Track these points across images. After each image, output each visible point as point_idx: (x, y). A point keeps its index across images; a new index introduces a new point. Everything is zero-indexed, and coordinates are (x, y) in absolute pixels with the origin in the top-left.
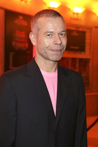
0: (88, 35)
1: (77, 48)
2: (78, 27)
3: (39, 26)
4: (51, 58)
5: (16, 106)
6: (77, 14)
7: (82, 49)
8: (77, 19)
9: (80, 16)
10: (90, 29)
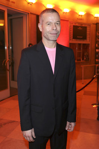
0: (88, 29)
1: (81, 37)
2: (81, 24)
3: (43, 19)
4: (50, 39)
5: (30, 68)
6: (81, 16)
7: (85, 38)
8: (81, 19)
9: (83, 17)
10: (90, 25)
